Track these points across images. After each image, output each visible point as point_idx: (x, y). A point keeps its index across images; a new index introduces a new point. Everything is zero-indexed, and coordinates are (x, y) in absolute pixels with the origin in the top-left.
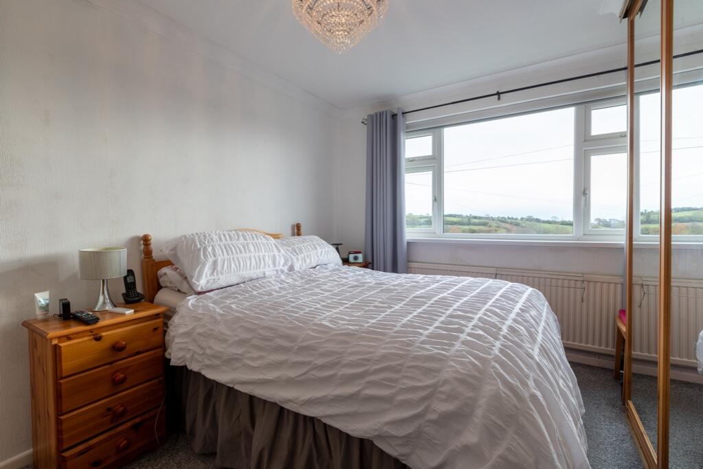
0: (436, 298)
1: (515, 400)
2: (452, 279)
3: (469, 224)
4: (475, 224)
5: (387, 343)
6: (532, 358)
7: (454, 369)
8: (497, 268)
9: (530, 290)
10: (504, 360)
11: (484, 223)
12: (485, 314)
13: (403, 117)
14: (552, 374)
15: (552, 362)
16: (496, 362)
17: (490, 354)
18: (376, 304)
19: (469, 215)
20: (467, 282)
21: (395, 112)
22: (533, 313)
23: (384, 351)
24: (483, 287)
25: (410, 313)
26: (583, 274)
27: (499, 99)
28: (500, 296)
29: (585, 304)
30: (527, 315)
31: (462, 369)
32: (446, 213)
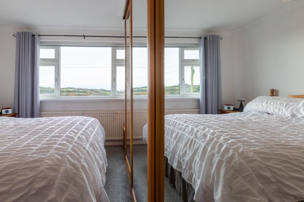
0: (47, 129)
1: (74, 171)
2: (60, 118)
3: (78, 92)
4: (81, 92)
5: (11, 159)
6: (84, 148)
7: (47, 164)
8: (83, 111)
9: (93, 119)
10: (72, 153)
11: (85, 92)
12: (69, 133)
13: (39, 37)
14: (93, 154)
15: (94, 149)
16: (68, 155)
17: (66, 151)
18: (10, 137)
19: (78, 88)
20: (67, 118)
21: (34, 33)
22: (91, 129)
23: (6, 164)
24: (74, 120)
25: (30, 139)
26: (114, 111)
27: (84, 38)
28: (79, 124)
29: (114, 122)
30: (88, 130)
31: (51, 162)
32: (61, 88)
